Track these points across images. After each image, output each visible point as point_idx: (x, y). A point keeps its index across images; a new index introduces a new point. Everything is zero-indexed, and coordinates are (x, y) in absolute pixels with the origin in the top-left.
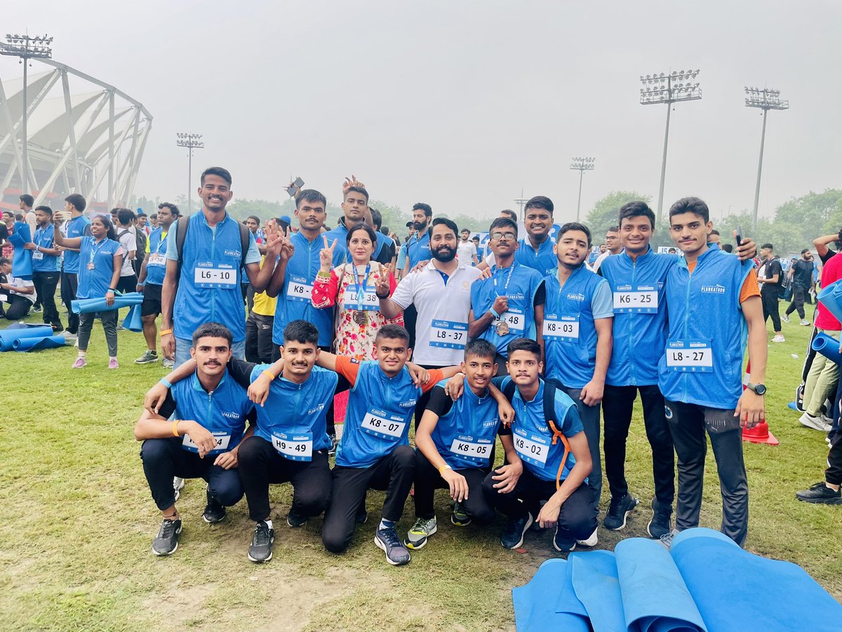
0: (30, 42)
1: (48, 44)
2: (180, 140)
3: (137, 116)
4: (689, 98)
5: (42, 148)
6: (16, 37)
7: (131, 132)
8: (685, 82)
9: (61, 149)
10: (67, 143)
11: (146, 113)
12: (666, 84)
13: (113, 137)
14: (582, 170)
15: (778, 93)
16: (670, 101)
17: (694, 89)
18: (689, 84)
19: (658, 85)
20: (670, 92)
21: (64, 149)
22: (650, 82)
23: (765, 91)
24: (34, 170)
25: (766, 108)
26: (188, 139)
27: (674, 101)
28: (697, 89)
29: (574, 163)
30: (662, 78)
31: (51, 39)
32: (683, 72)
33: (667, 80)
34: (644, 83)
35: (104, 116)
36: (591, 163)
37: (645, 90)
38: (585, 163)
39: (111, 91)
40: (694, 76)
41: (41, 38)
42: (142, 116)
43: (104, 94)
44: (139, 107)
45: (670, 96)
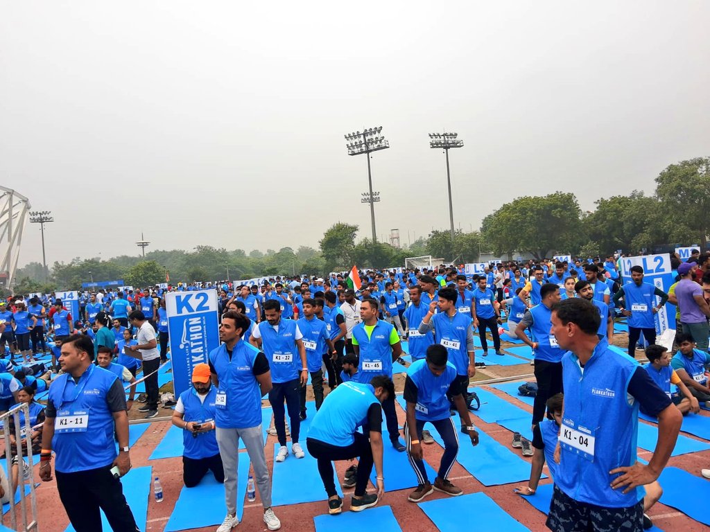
2: (32, 217)
3: (11, 200)
4: (380, 148)
8: (374, 137)
11: (19, 195)
12: (362, 139)
15: (456, 135)
16: (368, 151)
17: (380, 141)
18: (377, 138)
19: (357, 140)
20: (367, 144)
22: (352, 139)
23: (445, 135)
25: (447, 148)
26: (39, 216)
27: (371, 151)
28: (383, 141)
29: (363, 198)
30: (359, 135)
32: (371, 129)
33: (362, 136)
34: (348, 140)
37: (350, 145)
40: (379, 132)
45: (368, 148)
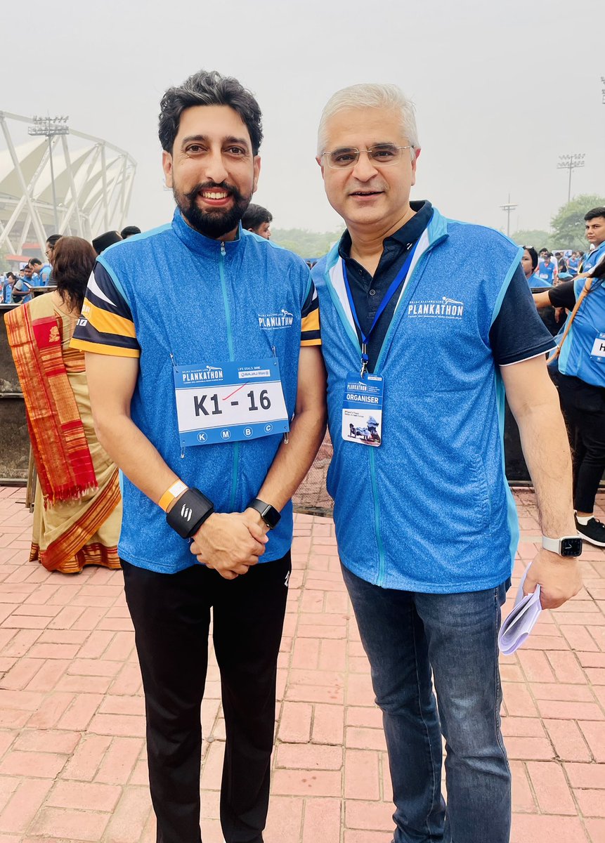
0: (52, 122)
1: (65, 122)
3: (125, 165)
5: (48, 204)
6: (41, 119)
7: (121, 178)
9: (63, 203)
10: (69, 196)
11: (132, 160)
13: (105, 185)
14: (571, 168)
21: (65, 203)
24: (44, 225)
31: (67, 117)
35: (97, 168)
36: (581, 160)
38: (574, 160)
39: (102, 145)
41: (60, 118)
42: (128, 163)
43: (96, 149)
44: (125, 156)
